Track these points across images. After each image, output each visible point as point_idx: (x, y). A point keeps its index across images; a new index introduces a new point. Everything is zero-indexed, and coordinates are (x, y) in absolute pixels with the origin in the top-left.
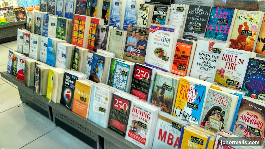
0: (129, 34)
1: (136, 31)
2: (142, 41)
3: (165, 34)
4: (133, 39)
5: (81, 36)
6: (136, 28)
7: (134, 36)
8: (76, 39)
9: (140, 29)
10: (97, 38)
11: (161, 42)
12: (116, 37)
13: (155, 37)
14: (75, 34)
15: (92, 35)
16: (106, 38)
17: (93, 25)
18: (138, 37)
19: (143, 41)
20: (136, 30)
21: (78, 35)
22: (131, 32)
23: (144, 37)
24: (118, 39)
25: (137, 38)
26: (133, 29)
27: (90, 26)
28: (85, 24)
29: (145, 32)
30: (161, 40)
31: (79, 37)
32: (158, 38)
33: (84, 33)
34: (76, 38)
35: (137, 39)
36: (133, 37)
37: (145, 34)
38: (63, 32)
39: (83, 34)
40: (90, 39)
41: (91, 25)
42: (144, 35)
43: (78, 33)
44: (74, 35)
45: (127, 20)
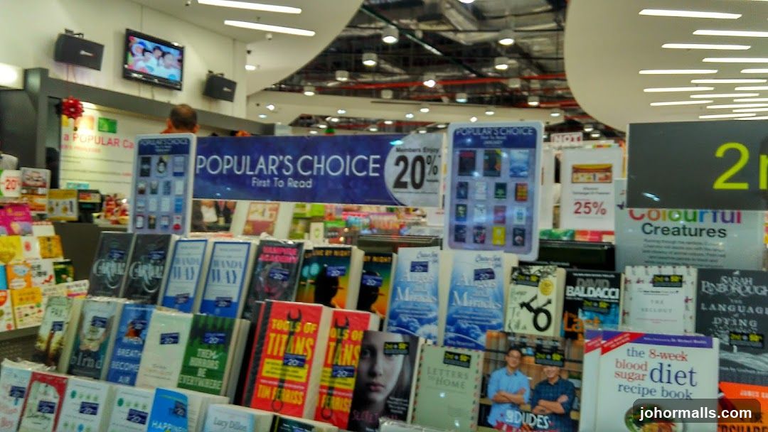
0: (496, 362)
1: (524, 351)
2: (552, 383)
3: (664, 356)
4: (514, 378)
5: (296, 374)
6: (524, 340)
7: (514, 369)
8: (272, 386)
9: (539, 342)
10: (365, 378)
11: (648, 383)
12: (444, 373)
13: (617, 366)
14: (270, 368)
15: (335, 370)
16: (407, 376)
17: (342, 335)
18: (533, 372)
19: (557, 384)
20: (524, 345)
21: (286, 370)
22: (500, 355)
23: (558, 368)
24: (456, 380)
25: (528, 375)
26: (508, 343)
27: (331, 340)
28: (316, 332)
29: (560, 354)
30: (648, 377)
31: (287, 378)
32: (632, 370)
33: (310, 362)
34: (276, 383)
35: (530, 378)
36: (510, 370)
37: (563, 360)
38: (214, 365)
39: (307, 366)
40: (327, 384)
41: (333, 336)
42: (561, 363)
43: (285, 364)
44: (264, 374)
45: (458, 316)
